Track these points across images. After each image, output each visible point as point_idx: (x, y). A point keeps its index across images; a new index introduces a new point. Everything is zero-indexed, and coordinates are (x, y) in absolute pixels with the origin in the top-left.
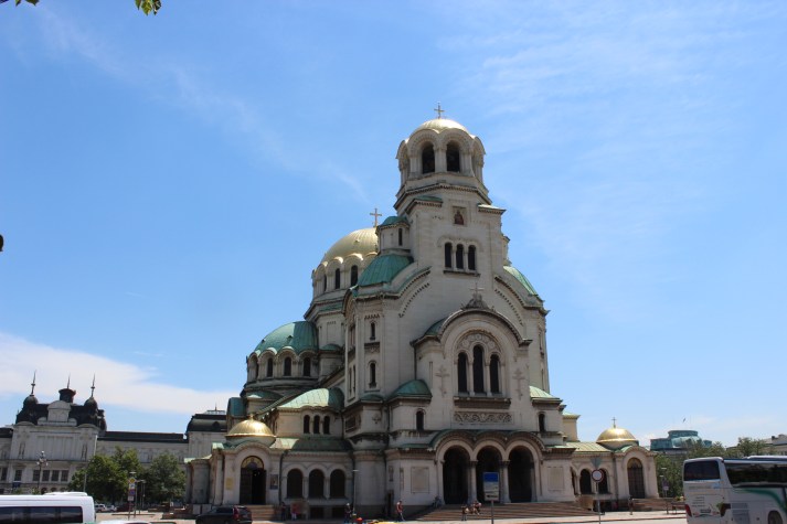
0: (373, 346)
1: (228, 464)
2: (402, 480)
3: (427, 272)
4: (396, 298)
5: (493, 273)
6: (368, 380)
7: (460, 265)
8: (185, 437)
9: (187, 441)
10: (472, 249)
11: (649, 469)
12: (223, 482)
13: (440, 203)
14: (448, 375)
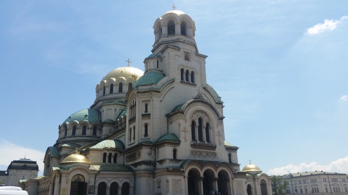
0: (146, 115)
1: (63, 180)
2: (168, 186)
3: (173, 81)
4: (159, 92)
5: (202, 85)
6: (144, 133)
7: (187, 79)
8: (6, 173)
9: (7, 175)
10: (193, 73)
11: (269, 185)
12: (59, 190)
13: (179, 49)
14: (187, 131)
